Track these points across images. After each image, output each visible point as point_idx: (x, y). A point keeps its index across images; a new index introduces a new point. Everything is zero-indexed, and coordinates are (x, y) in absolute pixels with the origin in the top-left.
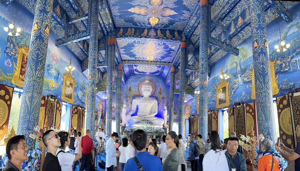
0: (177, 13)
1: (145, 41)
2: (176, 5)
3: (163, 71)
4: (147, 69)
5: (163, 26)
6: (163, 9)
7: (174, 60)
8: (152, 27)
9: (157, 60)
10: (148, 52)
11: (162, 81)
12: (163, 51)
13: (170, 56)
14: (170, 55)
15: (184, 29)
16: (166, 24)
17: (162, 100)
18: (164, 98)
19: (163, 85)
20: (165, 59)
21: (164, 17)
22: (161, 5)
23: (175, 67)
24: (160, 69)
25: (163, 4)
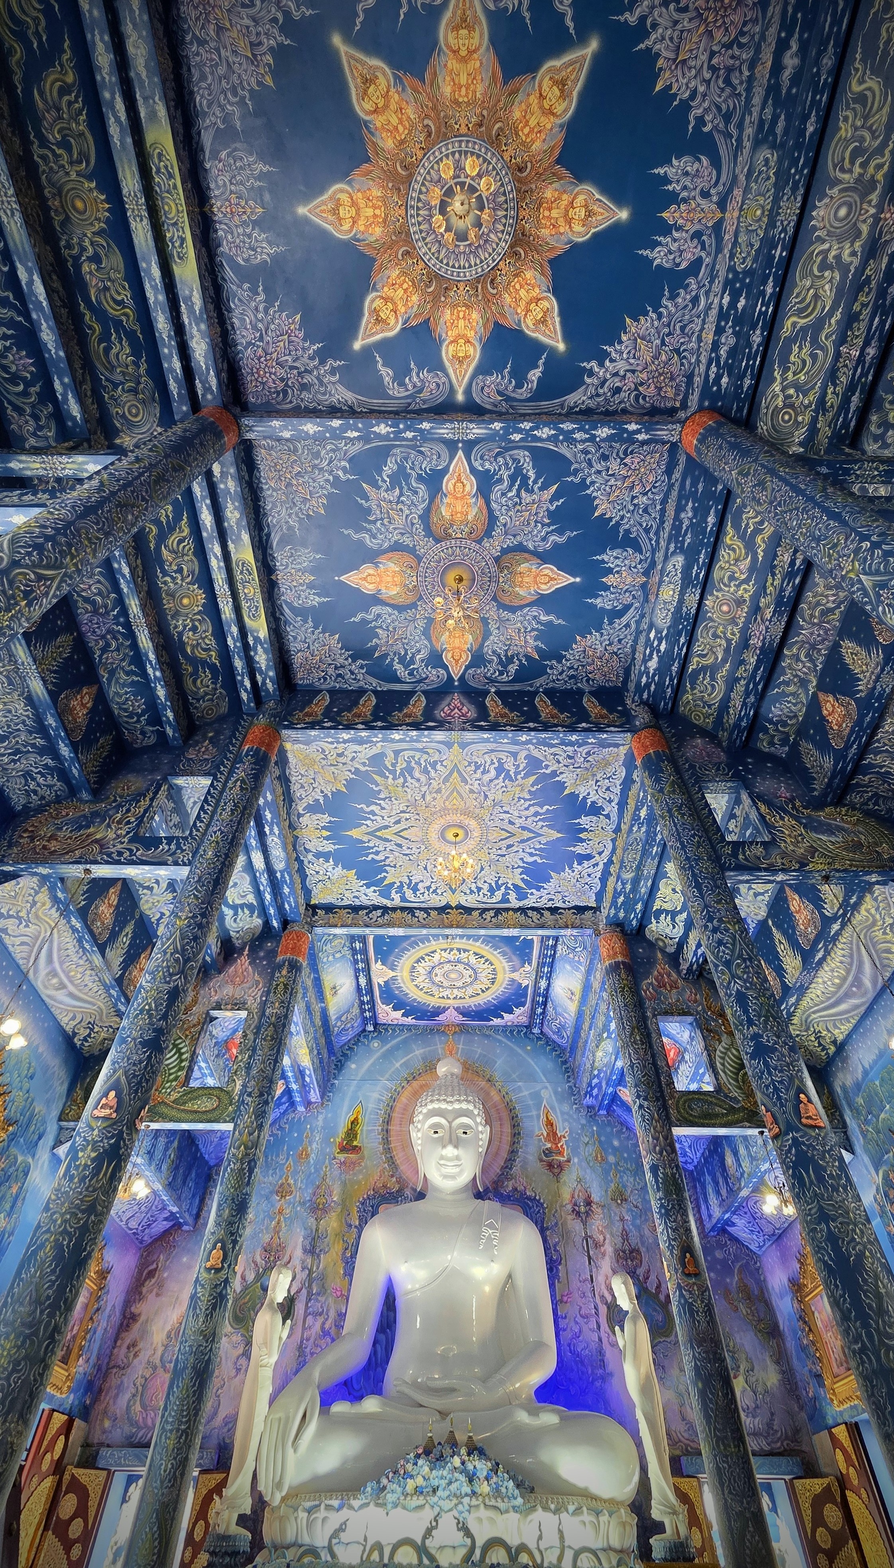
0: (572, 580)
1: (418, 755)
2: (560, 532)
3: (549, 985)
4: (446, 975)
5: (513, 668)
6: (497, 560)
7: (611, 881)
8: (450, 677)
9: (499, 895)
10: (443, 836)
11: (550, 1065)
12: (529, 823)
13: (583, 858)
14: (580, 849)
15: (627, 671)
16: (528, 657)
17: (575, 1226)
18: (589, 1203)
19: (561, 1098)
20: (550, 886)
21: (513, 609)
22: (488, 533)
23: (623, 931)
24: (525, 976)
25: (498, 531)
